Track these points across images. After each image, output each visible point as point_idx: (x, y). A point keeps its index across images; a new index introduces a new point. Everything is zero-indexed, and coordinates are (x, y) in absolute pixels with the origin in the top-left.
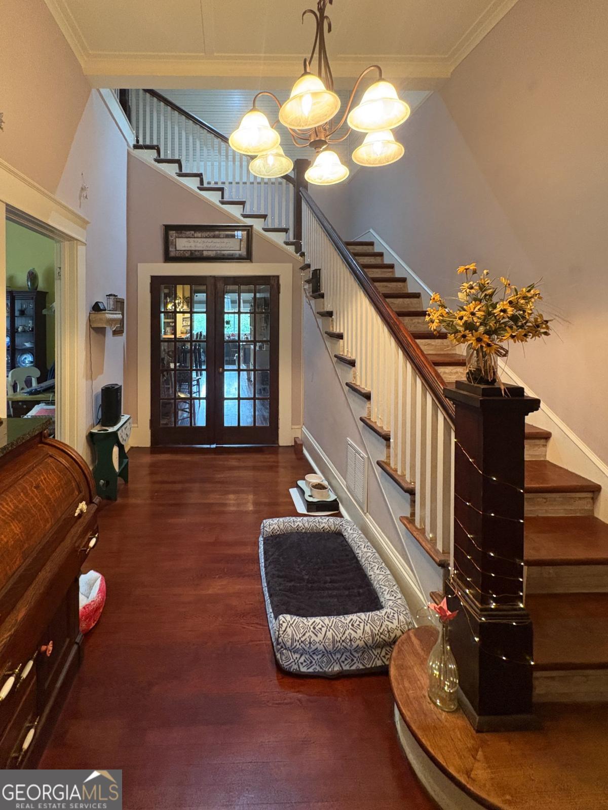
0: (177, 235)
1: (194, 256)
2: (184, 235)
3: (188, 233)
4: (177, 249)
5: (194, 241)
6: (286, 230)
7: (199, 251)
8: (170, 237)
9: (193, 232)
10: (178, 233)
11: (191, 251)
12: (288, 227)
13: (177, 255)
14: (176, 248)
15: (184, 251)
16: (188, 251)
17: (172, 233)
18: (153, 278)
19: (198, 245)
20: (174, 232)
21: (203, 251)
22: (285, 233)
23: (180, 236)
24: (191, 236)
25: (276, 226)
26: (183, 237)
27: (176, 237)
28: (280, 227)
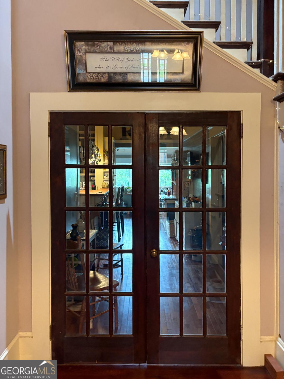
0: (87, 47)
1: (113, 81)
2: (97, 49)
3: (104, 44)
4: (89, 71)
5: (113, 59)
6: (247, 46)
7: (121, 73)
8: (77, 52)
9: (111, 44)
10: (88, 45)
11: (108, 73)
12: (250, 41)
13: (88, 81)
14: (86, 69)
15: (99, 73)
16: (105, 73)
17: (80, 45)
18: (54, 115)
19: (119, 64)
20: (83, 43)
21: (126, 73)
22: (246, 50)
23: (92, 49)
24: (109, 50)
25: (233, 39)
26: (96, 52)
27: (86, 52)
28: (239, 41)
